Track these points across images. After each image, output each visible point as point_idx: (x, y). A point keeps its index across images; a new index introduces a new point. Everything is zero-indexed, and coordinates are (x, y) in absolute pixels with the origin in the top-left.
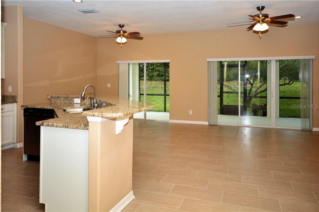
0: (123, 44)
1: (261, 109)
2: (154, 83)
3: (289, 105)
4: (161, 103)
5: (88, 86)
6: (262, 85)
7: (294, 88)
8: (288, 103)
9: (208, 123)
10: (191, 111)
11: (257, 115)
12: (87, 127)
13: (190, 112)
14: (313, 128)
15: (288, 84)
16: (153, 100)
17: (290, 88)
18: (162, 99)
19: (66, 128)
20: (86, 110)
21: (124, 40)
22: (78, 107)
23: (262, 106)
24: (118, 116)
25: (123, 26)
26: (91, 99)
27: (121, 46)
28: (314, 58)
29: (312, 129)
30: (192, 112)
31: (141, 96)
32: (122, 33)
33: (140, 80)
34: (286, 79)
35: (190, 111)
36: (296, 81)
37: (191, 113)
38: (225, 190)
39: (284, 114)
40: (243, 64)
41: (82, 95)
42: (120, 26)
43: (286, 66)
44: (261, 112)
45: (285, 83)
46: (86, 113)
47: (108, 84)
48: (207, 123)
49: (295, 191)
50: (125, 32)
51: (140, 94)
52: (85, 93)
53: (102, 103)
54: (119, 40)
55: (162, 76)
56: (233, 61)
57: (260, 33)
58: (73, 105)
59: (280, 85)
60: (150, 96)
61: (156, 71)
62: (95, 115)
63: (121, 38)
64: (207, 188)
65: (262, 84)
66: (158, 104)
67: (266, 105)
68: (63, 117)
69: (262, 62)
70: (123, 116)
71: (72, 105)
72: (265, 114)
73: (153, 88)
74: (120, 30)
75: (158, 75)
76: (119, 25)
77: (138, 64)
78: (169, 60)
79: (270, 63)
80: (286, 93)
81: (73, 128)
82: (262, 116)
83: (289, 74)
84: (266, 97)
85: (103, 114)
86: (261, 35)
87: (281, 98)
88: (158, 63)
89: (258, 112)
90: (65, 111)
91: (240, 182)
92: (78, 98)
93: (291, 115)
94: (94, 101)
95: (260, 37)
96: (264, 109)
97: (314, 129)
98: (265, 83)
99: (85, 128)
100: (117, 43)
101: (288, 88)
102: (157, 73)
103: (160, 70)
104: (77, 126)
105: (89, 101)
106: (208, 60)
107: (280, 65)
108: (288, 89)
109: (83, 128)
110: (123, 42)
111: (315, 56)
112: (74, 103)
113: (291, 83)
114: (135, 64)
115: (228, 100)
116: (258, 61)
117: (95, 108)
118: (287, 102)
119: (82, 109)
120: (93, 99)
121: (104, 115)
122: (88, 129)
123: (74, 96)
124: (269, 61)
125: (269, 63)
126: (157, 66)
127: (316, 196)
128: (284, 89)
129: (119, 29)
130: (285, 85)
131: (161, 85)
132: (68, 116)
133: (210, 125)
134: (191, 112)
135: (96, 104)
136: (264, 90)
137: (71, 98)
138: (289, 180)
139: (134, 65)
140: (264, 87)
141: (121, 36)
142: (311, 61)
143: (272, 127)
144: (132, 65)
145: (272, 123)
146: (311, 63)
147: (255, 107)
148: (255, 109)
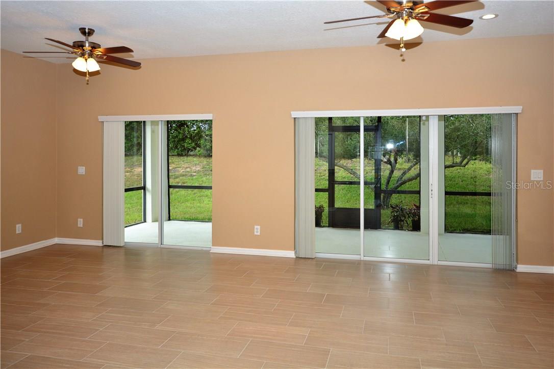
1: (409, 217)
3: (461, 204)
6: (411, 167)
7: (469, 171)
8: (459, 201)
9: (295, 254)
10: (259, 227)
11: (401, 229)
13: (255, 230)
14: (518, 266)
15: (460, 165)
17: (462, 172)
23: (411, 210)
25: (91, 32)
27: (87, 79)
28: (520, 112)
29: (516, 268)
30: (259, 230)
31: (170, 189)
32: (87, 47)
34: (457, 154)
35: (256, 227)
36: (475, 159)
37: (257, 232)
39: (453, 225)
40: (374, 125)
42: (83, 31)
43: (457, 129)
44: (410, 221)
45: (454, 163)
47: (79, 167)
50: (94, 46)
54: (80, 64)
57: (402, 46)
59: (446, 167)
63: (84, 59)
65: (412, 164)
67: (418, 208)
72: (416, 227)
74: (84, 40)
76: (80, 29)
78: (212, 115)
79: (426, 123)
80: (455, 181)
82: (412, 231)
83: (462, 146)
84: (419, 192)
87: (447, 193)
89: (403, 221)
93: (466, 227)
95: (402, 58)
96: (415, 215)
97: (521, 268)
98: (417, 164)
101: (459, 170)
106: (295, 114)
107: (446, 127)
108: (459, 172)
110: (90, 70)
111: (522, 107)
113: (465, 162)
115: (349, 195)
124: (424, 118)
125: (424, 124)
128: (451, 173)
129: (82, 38)
130: (453, 167)
133: (298, 258)
134: (257, 230)
136: (415, 175)
140: (415, 169)
141: (86, 56)
142: (513, 118)
143: (431, 263)
144: (151, 125)
145: (431, 254)
146: (514, 123)
147: (397, 212)
148: (397, 215)
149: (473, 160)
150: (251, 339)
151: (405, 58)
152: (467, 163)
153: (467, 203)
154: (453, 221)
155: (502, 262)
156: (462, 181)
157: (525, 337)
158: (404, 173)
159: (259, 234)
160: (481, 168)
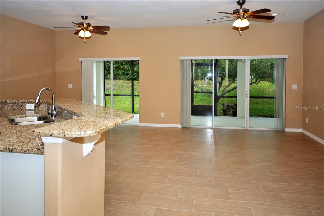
0: (86, 38)
1: (231, 109)
2: (119, 82)
3: (255, 104)
4: (127, 104)
5: (44, 89)
9: (181, 126)
10: (163, 113)
11: (227, 116)
12: (42, 150)
14: (286, 129)
15: (255, 83)
16: (118, 101)
17: (255, 87)
18: (128, 99)
19: (9, 151)
20: (42, 119)
21: (88, 34)
22: (31, 115)
23: (232, 106)
24: (88, 136)
25: (87, 18)
26: (48, 104)
27: (85, 41)
28: (287, 58)
29: (285, 130)
31: (106, 96)
32: (85, 25)
33: (105, 79)
34: (253, 78)
35: (162, 113)
37: (162, 116)
38: (215, 212)
39: (254, 113)
41: (35, 101)
42: (83, 17)
44: (231, 112)
45: (252, 82)
46: (41, 131)
47: (69, 84)
48: (179, 126)
49: (291, 207)
50: (89, 25)
51: (105, 95)
52: (39, 99)
53: (63, 111)
54: (82, 34)
55: (128, 74)
56: (203, 60)
57: (240, 30)
58: (25, 113)
60: (116, 97)
61: (122, 69)
62: (53, 135)
64: (194, 210)
65: (230, 83)
66: (124, 105)
67: (236, 105)
68: (7, 133)
69: (231, 61)
70: (95, 134)
71: (23, 112)
72: (235, 114)
73: (118, 87)
74: (84, 22)
75: (124, 74)
76: (81, 17)
77: (102, 62)
78: (139, 58)
79: (244, 62)
80: (251, 92)
81: (20, 152)
82: (233, 116)
83: (256, 74)
84: (236, 97)
85: (66, 133)
86: (241, 32)
87: (250, 97)
88: (123, 61)
89: (228, 112)
90: (12, 121)
91: (229, 198)
92: (32, 103)
94: (52, 107)
95: (240, 34)
96: (234, 108)
97: (287, 130)
99: (39, 152)
100: (80, 37)
101: (253, 87)
102: (122, 71)
103: (125, 68)
104: (27, 150)
105: (46, 107)
106: (181, 58)
109: (36, 152)
110: (86, 36)
111: (288, 56)
112: (26, 110)
113: (257, 82)
114: (99, 62)
116: (226, 60)
117: (54, 116)
118: (253, 101)
119: (37, 117)
120: (51, 105)
121: (68, 134)
122: (42, 153)
123: (26, 101)
126: (122, 64)
127: (314, 212)
129: (82, 21)
130: (251, 84)
131: (126, 85)
132: (15, 131)
133: (183, 128)
134: (162, 115)
135: (55, 112)
136: (234, 88)
137: (21, 104)
138: (281, 192)
139: (98, 64)
141: (85, 30)
142: (284, 60)
143: (246, 129)
144: (96, 63)
145: (246, 125)
146: (284, 63)
147: (225, 107)
148: (225, 109)
149: (262, 81)
150: (177, 156)
151: (241, 35)
152: (259, 82)
153: (258, 103)
154: (252, 112)
155: (278, 127)
156: (255, 92)
157: (288, 163)
158: (226, 88)
159: (163, 116)
160: (264, 85)
